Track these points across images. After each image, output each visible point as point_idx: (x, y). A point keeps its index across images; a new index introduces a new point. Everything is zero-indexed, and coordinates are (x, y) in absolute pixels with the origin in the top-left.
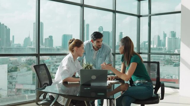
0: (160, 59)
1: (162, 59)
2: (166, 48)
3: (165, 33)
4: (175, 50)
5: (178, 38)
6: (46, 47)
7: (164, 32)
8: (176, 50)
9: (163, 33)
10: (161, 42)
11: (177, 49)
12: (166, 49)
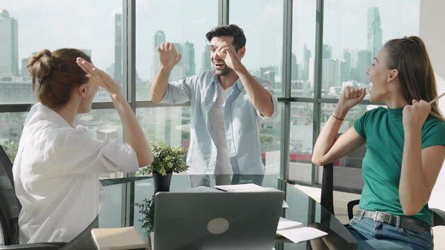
0: (297, 109)
1: (301, 109)
2: (310, 82)
3: (308, 49)
4: (329, 87)
5: (337, 60)
6: (24, 79)
7: (305, 46)
8: (333, 88)
9: (303, 48)
10: (299, 69)
11: (333, 86)
12: (309, 86)
